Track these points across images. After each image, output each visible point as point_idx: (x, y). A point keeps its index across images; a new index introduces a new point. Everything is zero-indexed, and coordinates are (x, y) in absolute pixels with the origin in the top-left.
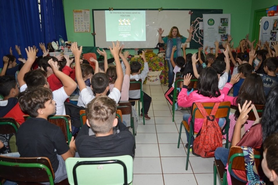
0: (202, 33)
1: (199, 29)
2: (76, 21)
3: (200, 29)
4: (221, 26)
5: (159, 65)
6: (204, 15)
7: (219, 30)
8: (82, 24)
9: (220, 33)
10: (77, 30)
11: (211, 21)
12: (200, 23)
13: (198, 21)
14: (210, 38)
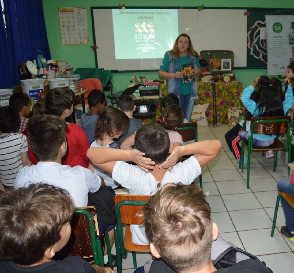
0: (265, 44)
1: (259, 38)
2: (64, 26)
3: (261, 38)
4: (292, 34)
5: (205, 96)
6: (267, 17)
7: (290, 39)
8: (75, 32)
9: (290, 43)
10: (66, 42)
11: (278, 26)
12: (262, 29)
13: (258, 26)
14: (276, 51)
